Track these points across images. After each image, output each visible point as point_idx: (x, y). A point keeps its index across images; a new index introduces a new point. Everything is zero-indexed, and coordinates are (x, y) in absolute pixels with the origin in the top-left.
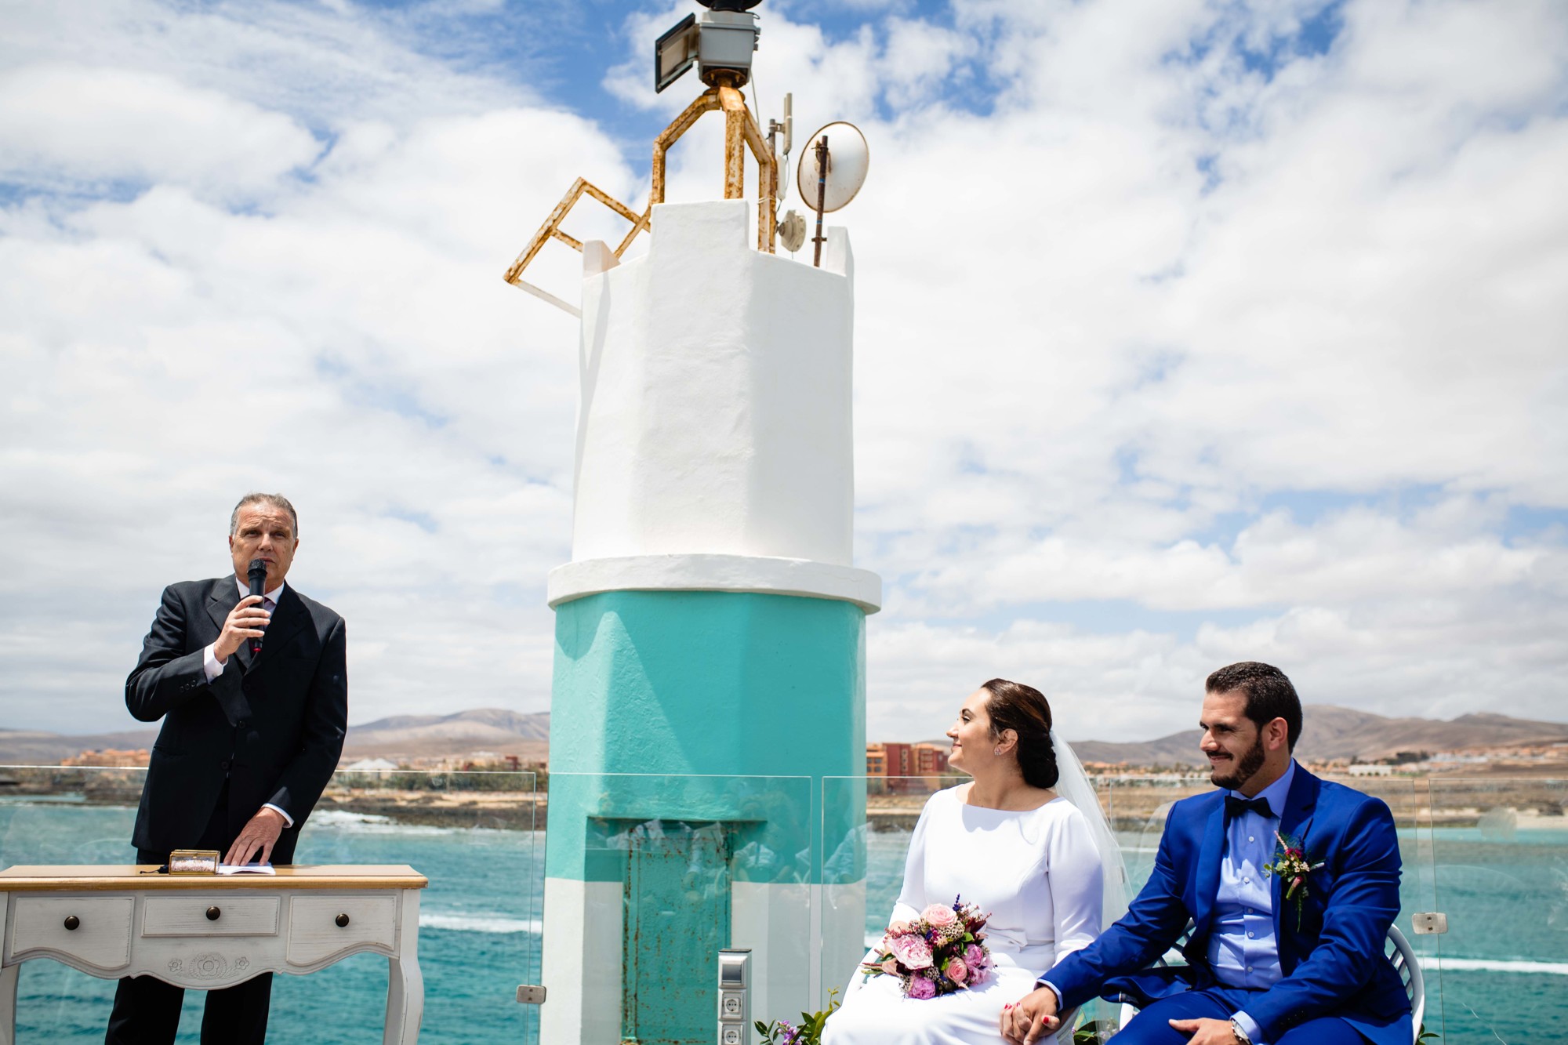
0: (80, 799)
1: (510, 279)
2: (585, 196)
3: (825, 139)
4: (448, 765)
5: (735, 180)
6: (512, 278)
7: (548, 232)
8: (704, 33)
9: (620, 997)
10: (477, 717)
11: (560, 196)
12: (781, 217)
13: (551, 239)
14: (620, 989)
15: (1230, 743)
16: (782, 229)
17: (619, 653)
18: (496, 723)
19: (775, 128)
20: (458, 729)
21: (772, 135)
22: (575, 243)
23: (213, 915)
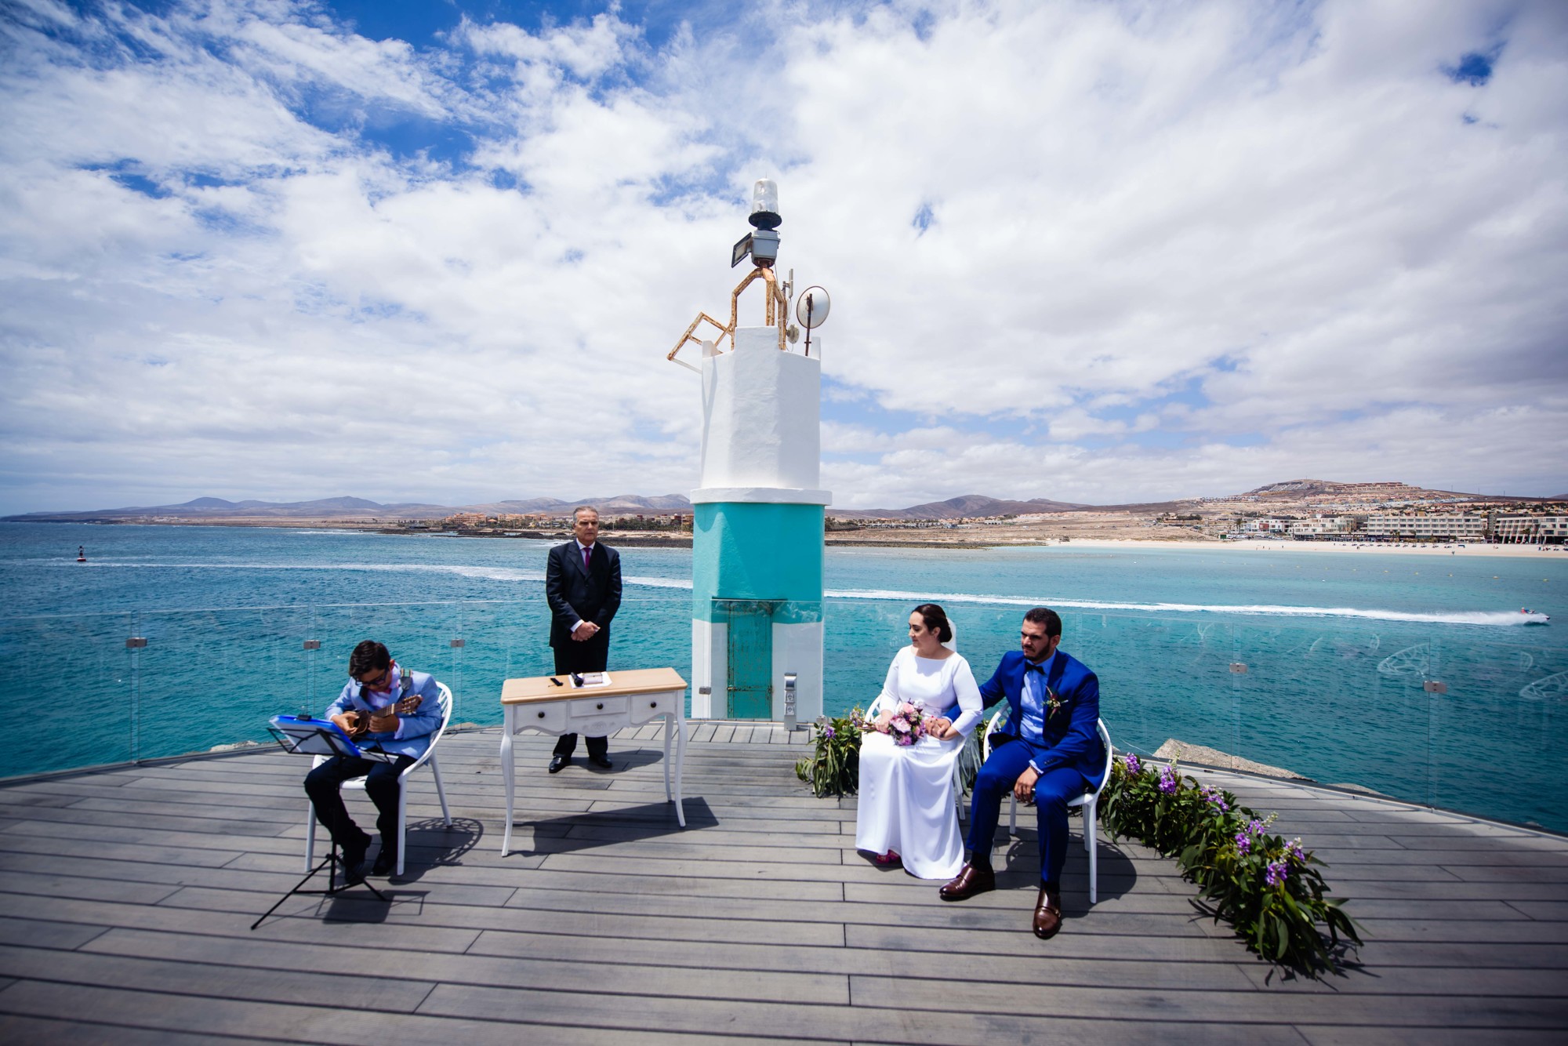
0: (456, 534)
1: (670, 359)
2: (703, 320)
3: (811, 295)
4: (613, 519)
5: (771, 315)
6: (670, 358)
7: (687, 337)
8: (756, 242)
9: (726, 669)
10: (625, 499)
11: (693, 320)
12: (788, 328)
13: (688, 340)
14: (726, 665)
15: (1036, 643)
16: (788, 333)
17: (725, 529)
18: (633, 502)
19: (785, 285)
20: (616, 505)
21: (784, 289)
22: (698, 341)
23: (600, 707)
